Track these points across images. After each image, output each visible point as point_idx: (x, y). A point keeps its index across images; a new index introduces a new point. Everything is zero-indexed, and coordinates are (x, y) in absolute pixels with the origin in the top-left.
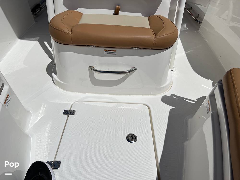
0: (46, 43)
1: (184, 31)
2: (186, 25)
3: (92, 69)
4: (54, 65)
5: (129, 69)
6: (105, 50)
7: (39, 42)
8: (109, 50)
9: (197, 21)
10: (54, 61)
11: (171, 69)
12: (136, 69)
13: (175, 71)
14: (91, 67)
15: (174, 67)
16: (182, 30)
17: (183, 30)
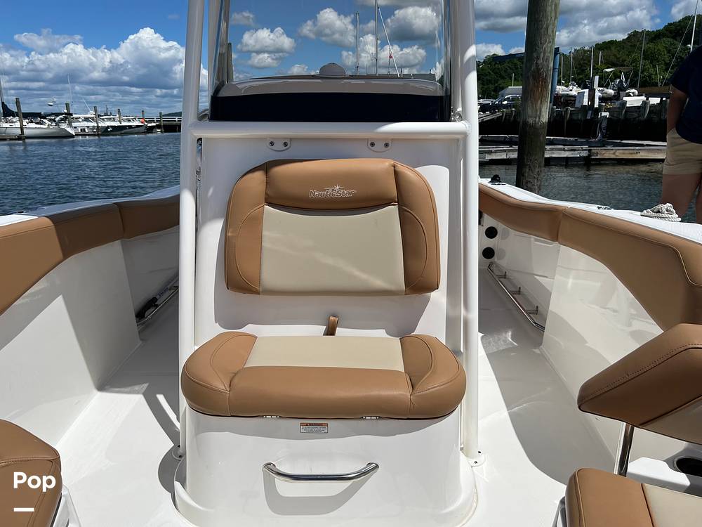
0: (161, 398)
1: (506, 349)
2: (510, 334)
3: (271, 470)
4: (180, 457)
5: (361, 466)
6: (301, 424)
7: (145, 397)
8: (311, 425)
9: (535, 323)
10: (179, 446)
11: (473, 458)
12: (377, 466)
13: (485, 463)
14: (270, 464)
15: (480, 452)
16: (501, 349)
17: (504, 347)
